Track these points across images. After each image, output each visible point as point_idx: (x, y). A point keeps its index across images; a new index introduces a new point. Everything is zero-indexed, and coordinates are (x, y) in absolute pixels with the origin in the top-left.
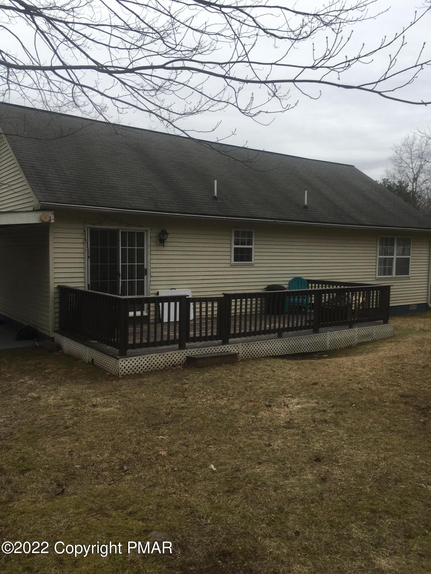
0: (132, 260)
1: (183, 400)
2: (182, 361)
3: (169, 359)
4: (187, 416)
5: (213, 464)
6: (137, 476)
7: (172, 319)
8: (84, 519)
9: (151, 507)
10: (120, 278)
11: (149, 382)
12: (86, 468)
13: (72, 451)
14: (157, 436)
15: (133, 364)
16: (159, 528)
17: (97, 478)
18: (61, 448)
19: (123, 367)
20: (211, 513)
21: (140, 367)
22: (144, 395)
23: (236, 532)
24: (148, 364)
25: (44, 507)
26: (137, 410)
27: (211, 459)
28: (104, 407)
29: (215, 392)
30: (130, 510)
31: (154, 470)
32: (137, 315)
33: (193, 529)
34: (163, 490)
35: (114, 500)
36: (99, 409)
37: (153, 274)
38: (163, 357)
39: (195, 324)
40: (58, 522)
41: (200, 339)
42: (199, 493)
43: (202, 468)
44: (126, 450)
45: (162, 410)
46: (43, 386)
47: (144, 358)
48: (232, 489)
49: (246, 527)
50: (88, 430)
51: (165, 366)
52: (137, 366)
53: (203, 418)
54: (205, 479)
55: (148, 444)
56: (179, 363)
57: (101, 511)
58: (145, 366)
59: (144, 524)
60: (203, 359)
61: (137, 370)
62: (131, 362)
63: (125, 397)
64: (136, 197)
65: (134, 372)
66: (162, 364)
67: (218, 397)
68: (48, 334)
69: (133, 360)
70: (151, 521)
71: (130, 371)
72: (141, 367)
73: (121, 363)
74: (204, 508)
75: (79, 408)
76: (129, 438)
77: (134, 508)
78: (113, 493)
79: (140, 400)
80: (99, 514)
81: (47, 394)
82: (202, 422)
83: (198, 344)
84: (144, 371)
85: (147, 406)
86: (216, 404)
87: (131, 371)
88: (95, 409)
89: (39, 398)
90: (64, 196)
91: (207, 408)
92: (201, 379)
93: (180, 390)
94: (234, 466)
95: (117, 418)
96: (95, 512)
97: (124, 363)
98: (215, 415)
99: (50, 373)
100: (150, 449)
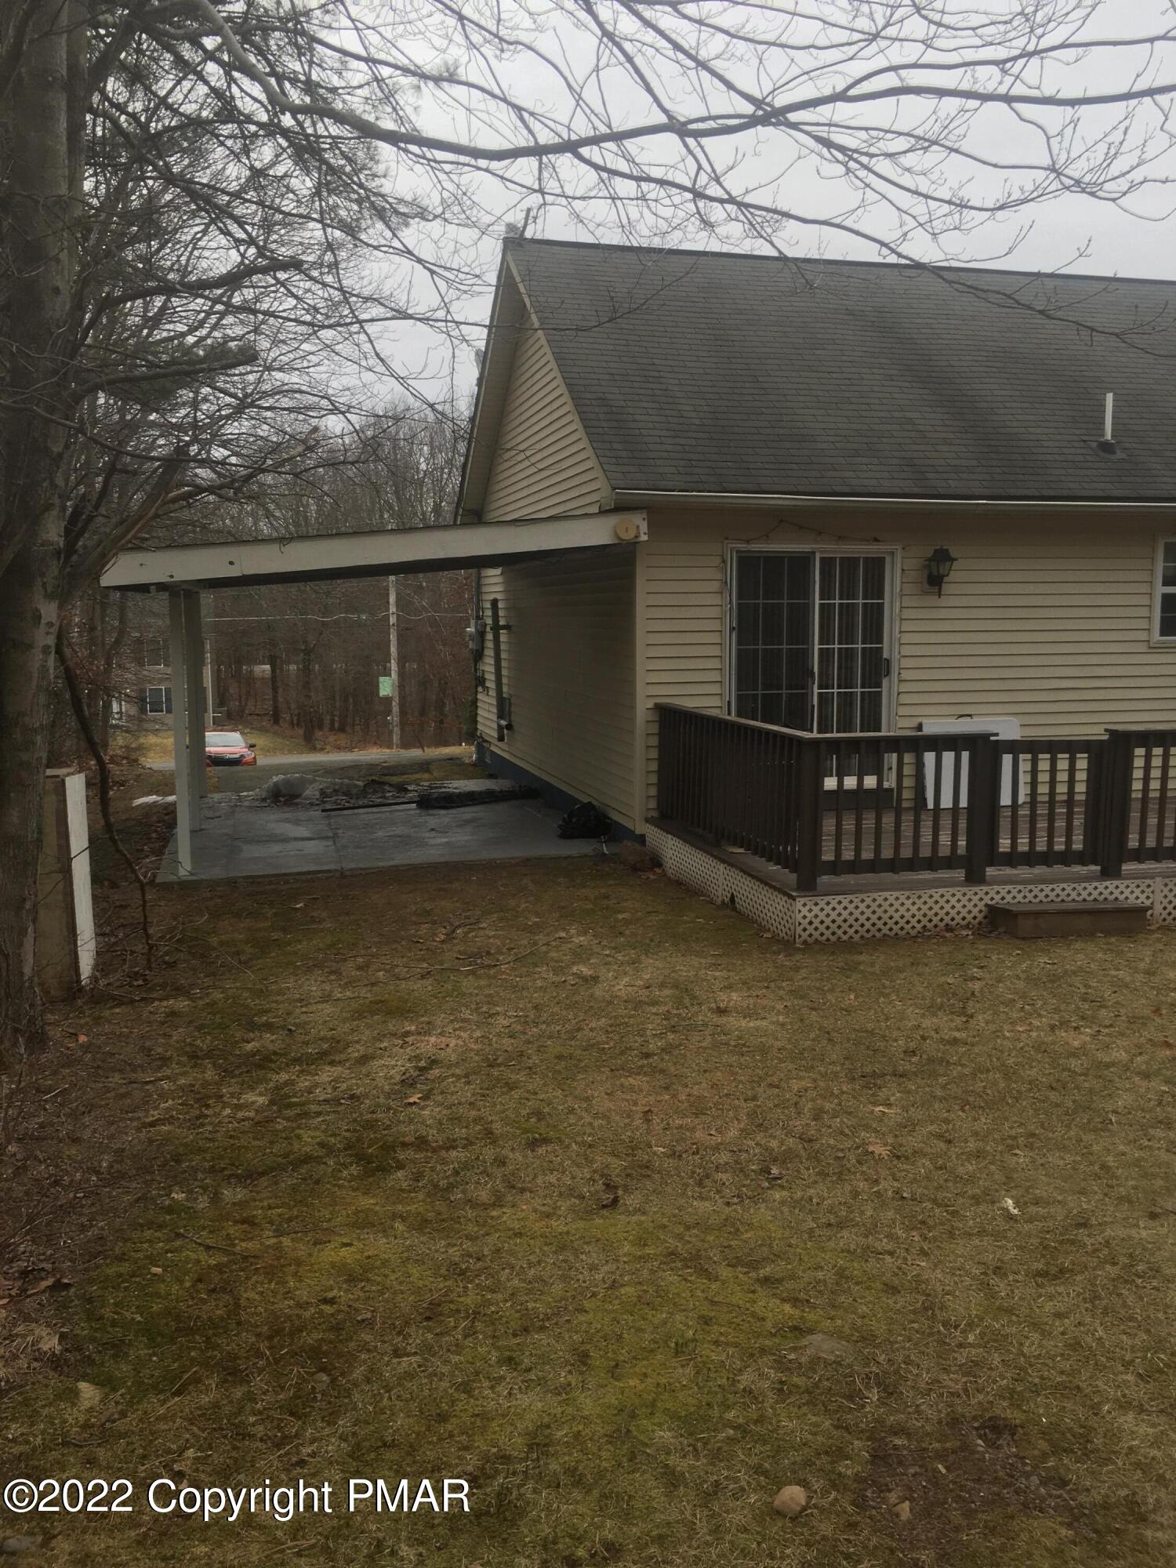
0: (847, 636)
1: (959, 1020)
2: (975, 918)
3: (936, 908)
4: (962, 1065)
5: (1012, 1197)
6: (799, 1194)
7: (946, 802)
8: (652, 1272)
9: (820, 1275)
10: (816, 686)
11: (872, 965)
12: (680, 1156)
13: (650, 1111)
14: (870, 1106)
15: (834, 915)
16: (831, 1329)
17: (700, 1184)
18: (627, 1101)
19: (807, 920)
20: (981, 1319)
21: (854, 923)
22: (852, 997)
23: (1042, 1378)
24: (874, 918)
25: (565, 1229)
26: (828, 1033)
27: (1009, 1182)
28: (745, 1017)
29: (1057, 1010)
30: (766, 1271)
31: (848, 1188)
32: (845, 788)
33: (923, 1349)
34: (862, 1241)
35: (732, 1243)
36: (733, 1022)
37: (905, 675)
38: (917, 901)
39: (1014, 818)
40: (593, 1268)
41: (1031, 859)
42: (958, 1264)
43: (978, 1203)
44: (783, 1128)
45: (896, 1040)
46: (608, 952)
47: (863, 901)
48: (1054, 1270)
49: (1073, 1373)
50: (696, 1068)
51: (925, 926)
52: (845, 921)
53: (1008, 1074)
54: (982, 1233)
55: (842, 1122)
56: (964, 923)
57: (696, 1263)
58: (866, 923)
59: (796, 1313)
60: (1037, 914)
61: (845, 933)
62: (828, 909)
63: (802, 997)
64: (864, 460)
65: (836, 937)
66: (914, 922)
67: (1064, 1024)
68: (630, 826)
69: (834, 903)
70: (814, 1307)
71: (825, 932)
72: (856, 926)
73: (802, 908)
74: (965, 1303)
75: (683, 1012)
76: (796, 1099)
77: (778, 1268)
78: (733, 1225)
79: (842, 1009)
80: (688, 1267)
81: (614, 970)
82: (1002, 1085)
83: (1023, 872)
84: (862, 937)
85: (857, 1027)
86: (1054, 1043)
87: (828, 933)
88: (723, 1020)
89: (595, 979)
90: (673, 470)
91: (1027, 1049)
92: (1023, 972)
93: (954, 994)
94: (1075, 1212)
95: (772, 1046)
96: (681, 1261)
97: (810, 911)
98: (1047, 1072)
99: (627, 922)
100: (846, 1135)
